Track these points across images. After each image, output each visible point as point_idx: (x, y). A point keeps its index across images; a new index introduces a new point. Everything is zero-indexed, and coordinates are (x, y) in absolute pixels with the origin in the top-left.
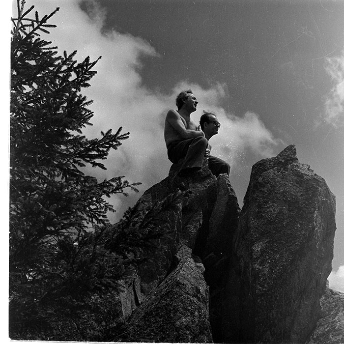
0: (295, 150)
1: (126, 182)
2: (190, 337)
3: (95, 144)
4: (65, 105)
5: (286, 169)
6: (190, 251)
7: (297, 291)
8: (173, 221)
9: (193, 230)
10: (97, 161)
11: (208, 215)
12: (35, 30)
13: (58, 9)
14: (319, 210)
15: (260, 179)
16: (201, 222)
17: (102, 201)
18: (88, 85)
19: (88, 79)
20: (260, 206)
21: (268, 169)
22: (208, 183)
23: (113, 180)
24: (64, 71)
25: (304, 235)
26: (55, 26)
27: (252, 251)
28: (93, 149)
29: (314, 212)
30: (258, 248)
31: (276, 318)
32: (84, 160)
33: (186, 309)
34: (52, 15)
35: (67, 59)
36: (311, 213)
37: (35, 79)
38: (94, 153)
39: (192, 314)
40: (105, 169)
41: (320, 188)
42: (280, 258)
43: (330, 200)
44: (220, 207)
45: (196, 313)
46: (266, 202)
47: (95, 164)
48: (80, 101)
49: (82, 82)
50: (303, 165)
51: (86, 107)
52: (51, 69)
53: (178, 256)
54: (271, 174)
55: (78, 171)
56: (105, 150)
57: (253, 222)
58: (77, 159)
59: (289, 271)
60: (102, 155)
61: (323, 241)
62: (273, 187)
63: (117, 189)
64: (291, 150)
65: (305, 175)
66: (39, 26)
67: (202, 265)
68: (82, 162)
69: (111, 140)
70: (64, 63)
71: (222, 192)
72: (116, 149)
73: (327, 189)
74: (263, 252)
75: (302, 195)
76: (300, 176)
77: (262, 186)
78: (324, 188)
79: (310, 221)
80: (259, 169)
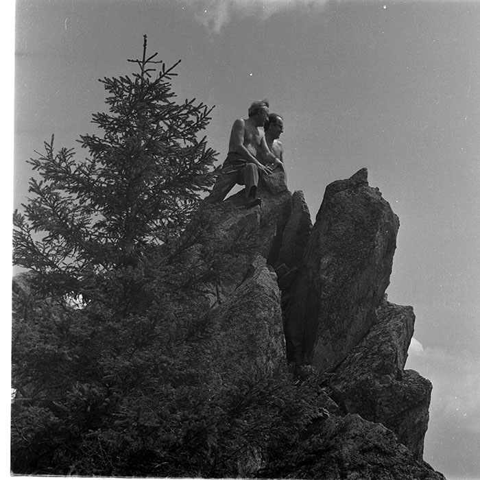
0: (367, 173)
2: (267, 326)
5: (356, 191)
6: (265, 260)
7: (356, 299)
11: (281, 228)
12: (161, 77)
13: (180, 61)
14: (381, 230)
15: (332, 200)
16: (275, 234)
20: (330, 224)
21: (341, 190)
22: (284, 198)
25: (366, 251)
26: (177, 75)
27: (320, 263)
29: (376, 233)
30: (325, 261)
31: (335, 320)
33: (264, 305)
35: (187, 105)
36: (373, 234)
39: (269, 309)
41: (383, 211)
42: (344, 270)
43: (392, 222)
44: (294, 222)
46: (336, 221)
50: (372, 188)
53: (254, 265)
54: (343, 196)
57: (323, 239)
59: (350, 282)
61: (383, 258)
62: (343, 208)
64: (363, 173)
65: (373, 198)
66: (165, 74)
67: (275, 274)
73: (391, 212)
74: (330, 264)
75: (367, 217)
76: (369, 199)
77: (334, 206)
78: (388, 211)
79: (372, 240)
80: (332, 190)
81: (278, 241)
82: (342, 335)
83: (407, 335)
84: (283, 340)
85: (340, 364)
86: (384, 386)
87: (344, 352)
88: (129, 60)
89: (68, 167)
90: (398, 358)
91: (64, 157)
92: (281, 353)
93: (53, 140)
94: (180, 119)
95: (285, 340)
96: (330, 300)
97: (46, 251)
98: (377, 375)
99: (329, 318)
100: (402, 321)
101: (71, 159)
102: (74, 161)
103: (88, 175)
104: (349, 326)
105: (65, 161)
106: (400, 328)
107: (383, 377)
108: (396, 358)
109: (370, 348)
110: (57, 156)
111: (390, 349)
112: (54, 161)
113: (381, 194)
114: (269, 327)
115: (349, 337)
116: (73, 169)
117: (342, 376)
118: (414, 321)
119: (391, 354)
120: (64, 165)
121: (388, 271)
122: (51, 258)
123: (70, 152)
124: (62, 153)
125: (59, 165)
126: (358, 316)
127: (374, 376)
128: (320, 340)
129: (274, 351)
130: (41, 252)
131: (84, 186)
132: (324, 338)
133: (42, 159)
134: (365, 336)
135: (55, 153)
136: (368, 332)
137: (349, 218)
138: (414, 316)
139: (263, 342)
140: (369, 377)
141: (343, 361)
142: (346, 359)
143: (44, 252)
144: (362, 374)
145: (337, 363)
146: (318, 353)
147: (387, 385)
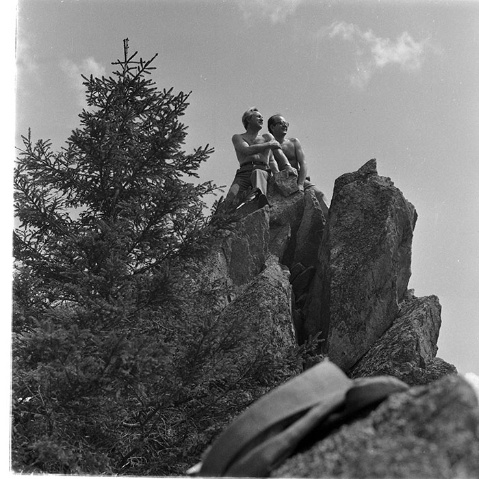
0: (376, 163)
1: (215, 185)
2: (271, 314)
3: (190, 158)
4: (170, 131)
5: (365, 181)
6: (277, 259)
7: (371, 289)
8: (261, 231)
9: (281, 242)
10: (193, 171)
11: (295, 230)
12: (140, 72)
13: (157, 55)
14: (392, 217)
15: (341, 192)
16: (289, 235)
17: (198, 200)
18: (183, 114)
19: (183, 109)
20: (339, 216)
21: (349, 182)
22: (296, 199)
23: (204, 184)
24: (165, 104)
25: (376, 238)
26: (155, 68)
27: (330, 254)
28: (189, 163)
29: (386, 219)
30: (335, 251)
31: (350, 310)
32: (183, 171)
33: (268, 294)
34: (153, 59)
35: (166, 95)
36: (383, 220)
37: (143, 112)
38: (190, 165)
39: (273, 298)
40: (199, 177)
41: (393, 198)
42: (354, 258)
43: (405, 208)
44: (307, 221)
45: (276, 297)
46: (345, 212)
47: (190, 174)
48: (180, 128)
49: (179, 112)
50: (381, 177)
51: (184, 131)
52: (155, 103)
54: (351, 187)
55: (178, 180)
56: (198, 162)
57: (332, 230)
58: (177, 171)
59: (362, 269)
60: (196, 167)
61: (399, 246)
62: (352, 198)
63: (208, 190)
64: (372, 163)
65: (382, 186)
66: (143, 69)
67: (289, 272)
68: (181, 173)
69: (201, 154)
70: (164, 98)
71: (308, 205)
72: (205, 161)
73: (402, 199)
74: (339, 254)
75: (376, 205)
76: (377, 187)
77: (342, 198)
78: (398, 197)
79: (383, 226)
80: (341, 183)
81: (291, 243)
82: (360, 327)
83: (433, 326)
84: (291, 330)
85: (361, 358)
86: (405, 374)
87: (365, 345)
88: (113, 63)
89: (47, 159)
90: (422, 348)
91: (42, 150)
92: (289, 342)
93: (29, 134)
94: (162, 110)
95: (293, 330)
96: (341, 288)
97: (28, 239)
98: (396, 363)
99: (342, 308)
100: (424, 310)
101: (49, 151)
102: (52, 153)
103: (67, 165)
104: (368, 317)
105: (43, 153)
106: (422, 317)
107: (403, 365)
108: (418, 345)
109: (391, 339)
110: (35, 148)
111: (410, 336)
112: (33, 155)
113: (393, 183)
114: (273, 315)
115: (369, 330)
116: (53, 160)
117: (363, 368)
118: (440, 311)
119: (410, 341)
120: (43, 158)
121: (407, 261)
122: (33, 246)
123: (47, 144)
124: (38, 144)
125: (39, 159)
126: (377, 308)
127: (393, 364)
128: (334, 331)
129: (280, 340)
130: (23, 240)
131: (65, 180)
132: (339, 329)
133: (23, 154)
134: (389, 328)
135: (33, 147)
136: (392, 325)
137: (359, 207)
138: (441, 307)
139: (266, 330)
140: (388, 366)
141: (365, 355)
142: (367, 352)
143: (25, 239)
144: (382, 363)
145: (359, 356)
146: (333, 345)
147: (407, 373)
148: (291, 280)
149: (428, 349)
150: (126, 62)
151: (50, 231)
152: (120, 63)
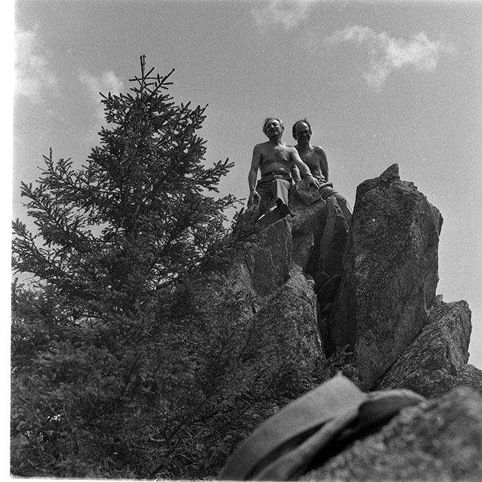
0: (398, 168)
1: (235, 198)
2: (296, 324)
3: (209, 172)
4: (189, 146)
5: (388, 187)
6: (301, 269)
7: (398, 296)
8: (283, 241)
9: (304, 252)
10: (212, 186)
11: (318, 238)
12: (157, 88)
13: (174, 70)
14: (417, 222)
15: (363, 199)
16: (313, 244)
17: (219, 213)
18: (201, 127)
19: (201, 122)
20: (362, 223)
21: (372, 189)
22: (319, 207)
23: (225, 198)
24: (183, 119)
25: (401, 244)
26: (172, 83)
27: (354, 262)
28: (209, 177)
29: (410, 224)
30: (359, 259)
31: (377, 319)
32: (203, 185)
33: (292, 305)
34: (169, 75)
35: (184, 109)
36: (408, 225)
37: (161, 127)
38: (210, 180)
39: (298, 308)
40: (218, 192)
41: (417, 202)
42: (378, 265)
43: (429, 213)
44: (329, 229)
45: (301, 308)
46: (368, 219)
47: (211, 189)
48: (199, 142)
49: (197, 125)
50: (404, 182)
51: (203, 145)
52: (173, 117)
53: (289, 274)
54: (374, 193)
55: (199, 195)
56: (217, 177)
57: (356, 238)
58: (197, 186)
59: (387, 276)
60: (216, 181)
61: (425, 252)
62: (375, 205)
63: (229, 203)
64: (394, 168)
65: (405, 191)
66: (160, 85)
67: (313, 281)
68: (201, 187)
69: (221, 169)
70: (182, 112)
71: (330, 214)
72: (225, 175)
73: (427, 203)
74: (363, 262)
75: (400, 210)
76: (400, 192)
77: (365, 204)
78: (422, 201)
79: (407, 232)
80: (363, 189)
81: (315, 252)
82: (388, 335)
83: (464, 331)
84: (317, 340)
85: (390, 367)
86: (435, 382)
87: (394, 353)
88: (130, 80)
89: (68, 178)
90: (453, 355)
91: (64, 169)
92: (316, 353)
93: (51, 153)
94: (180, 124)
95: (319, 340)
96: (366, 296)
97: (52, 258)
98: (426, 371)
99: (369, 317)
100: (454, 315)
101: (70, 169)
102: (73, 171)
103: (88, 183)
104: (396, 325)
105: (65, 172)
106: (451, 323)
107: (434, 373)
108: (448, 352)
109: (420, 347)
110: (57, 168)
111: (440, 343)
112: (55, 174)
113: (416, 188)
114: (299, 326)
115: (397, 338)
116: (74, 179)
117: (393, 378)
118: (470, 316)
119: (440, 348)
120: (65, 177)
121: (434, 266)
122: (57, 265)
123: (68, 162)
124: (59, 163)
125: (61, 178)
126: (404, 315)
127: (424, 372)
128: (362, 340)
129: (306, 351)
130: (47, 259)
131: (87, 197)
132: (366, 338)
133: (45, 173)
134: (418, 336)
135: (55, 166)
136: (421, 332)
137: (382, 214)
138: (470, 312)
139: (292, 341)
140: (418, 375)
141: (394, 363)
142: (396, 361)
143: (49, 258)
144: (412, 372)
145: (388, 364)
146: (361, 354)
147: (438, 381)
148: (316, 289)
149: (460, 355)
150: (144, 78)
151: (73, 249)
152: (137, 79)
